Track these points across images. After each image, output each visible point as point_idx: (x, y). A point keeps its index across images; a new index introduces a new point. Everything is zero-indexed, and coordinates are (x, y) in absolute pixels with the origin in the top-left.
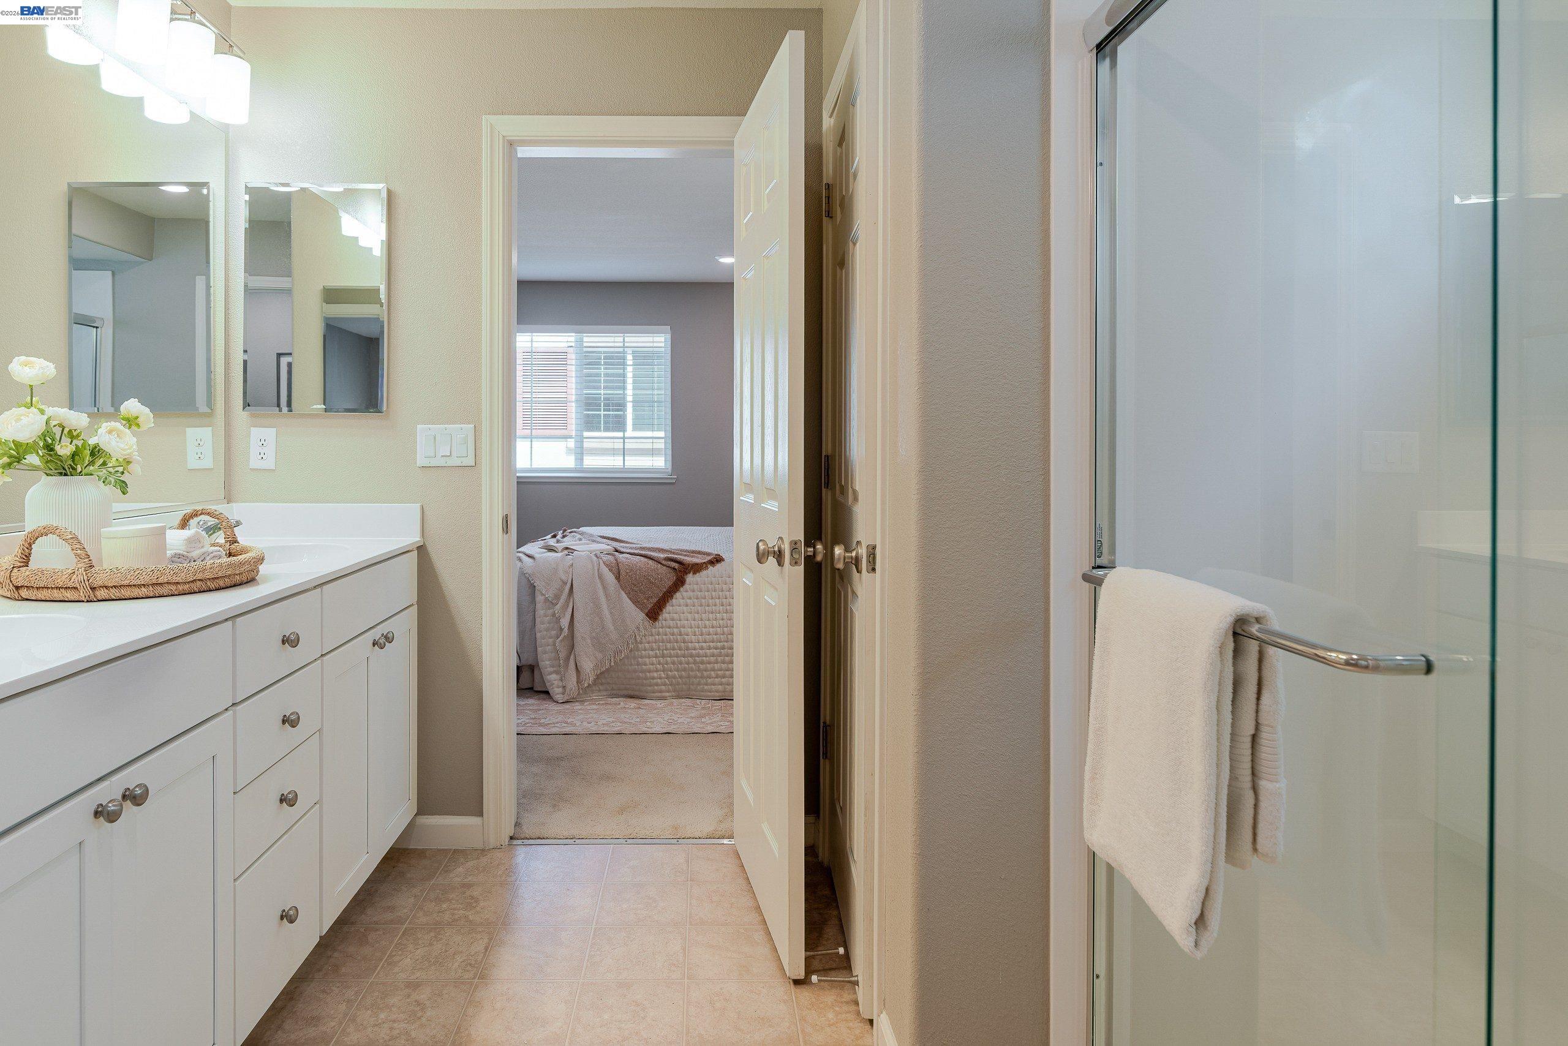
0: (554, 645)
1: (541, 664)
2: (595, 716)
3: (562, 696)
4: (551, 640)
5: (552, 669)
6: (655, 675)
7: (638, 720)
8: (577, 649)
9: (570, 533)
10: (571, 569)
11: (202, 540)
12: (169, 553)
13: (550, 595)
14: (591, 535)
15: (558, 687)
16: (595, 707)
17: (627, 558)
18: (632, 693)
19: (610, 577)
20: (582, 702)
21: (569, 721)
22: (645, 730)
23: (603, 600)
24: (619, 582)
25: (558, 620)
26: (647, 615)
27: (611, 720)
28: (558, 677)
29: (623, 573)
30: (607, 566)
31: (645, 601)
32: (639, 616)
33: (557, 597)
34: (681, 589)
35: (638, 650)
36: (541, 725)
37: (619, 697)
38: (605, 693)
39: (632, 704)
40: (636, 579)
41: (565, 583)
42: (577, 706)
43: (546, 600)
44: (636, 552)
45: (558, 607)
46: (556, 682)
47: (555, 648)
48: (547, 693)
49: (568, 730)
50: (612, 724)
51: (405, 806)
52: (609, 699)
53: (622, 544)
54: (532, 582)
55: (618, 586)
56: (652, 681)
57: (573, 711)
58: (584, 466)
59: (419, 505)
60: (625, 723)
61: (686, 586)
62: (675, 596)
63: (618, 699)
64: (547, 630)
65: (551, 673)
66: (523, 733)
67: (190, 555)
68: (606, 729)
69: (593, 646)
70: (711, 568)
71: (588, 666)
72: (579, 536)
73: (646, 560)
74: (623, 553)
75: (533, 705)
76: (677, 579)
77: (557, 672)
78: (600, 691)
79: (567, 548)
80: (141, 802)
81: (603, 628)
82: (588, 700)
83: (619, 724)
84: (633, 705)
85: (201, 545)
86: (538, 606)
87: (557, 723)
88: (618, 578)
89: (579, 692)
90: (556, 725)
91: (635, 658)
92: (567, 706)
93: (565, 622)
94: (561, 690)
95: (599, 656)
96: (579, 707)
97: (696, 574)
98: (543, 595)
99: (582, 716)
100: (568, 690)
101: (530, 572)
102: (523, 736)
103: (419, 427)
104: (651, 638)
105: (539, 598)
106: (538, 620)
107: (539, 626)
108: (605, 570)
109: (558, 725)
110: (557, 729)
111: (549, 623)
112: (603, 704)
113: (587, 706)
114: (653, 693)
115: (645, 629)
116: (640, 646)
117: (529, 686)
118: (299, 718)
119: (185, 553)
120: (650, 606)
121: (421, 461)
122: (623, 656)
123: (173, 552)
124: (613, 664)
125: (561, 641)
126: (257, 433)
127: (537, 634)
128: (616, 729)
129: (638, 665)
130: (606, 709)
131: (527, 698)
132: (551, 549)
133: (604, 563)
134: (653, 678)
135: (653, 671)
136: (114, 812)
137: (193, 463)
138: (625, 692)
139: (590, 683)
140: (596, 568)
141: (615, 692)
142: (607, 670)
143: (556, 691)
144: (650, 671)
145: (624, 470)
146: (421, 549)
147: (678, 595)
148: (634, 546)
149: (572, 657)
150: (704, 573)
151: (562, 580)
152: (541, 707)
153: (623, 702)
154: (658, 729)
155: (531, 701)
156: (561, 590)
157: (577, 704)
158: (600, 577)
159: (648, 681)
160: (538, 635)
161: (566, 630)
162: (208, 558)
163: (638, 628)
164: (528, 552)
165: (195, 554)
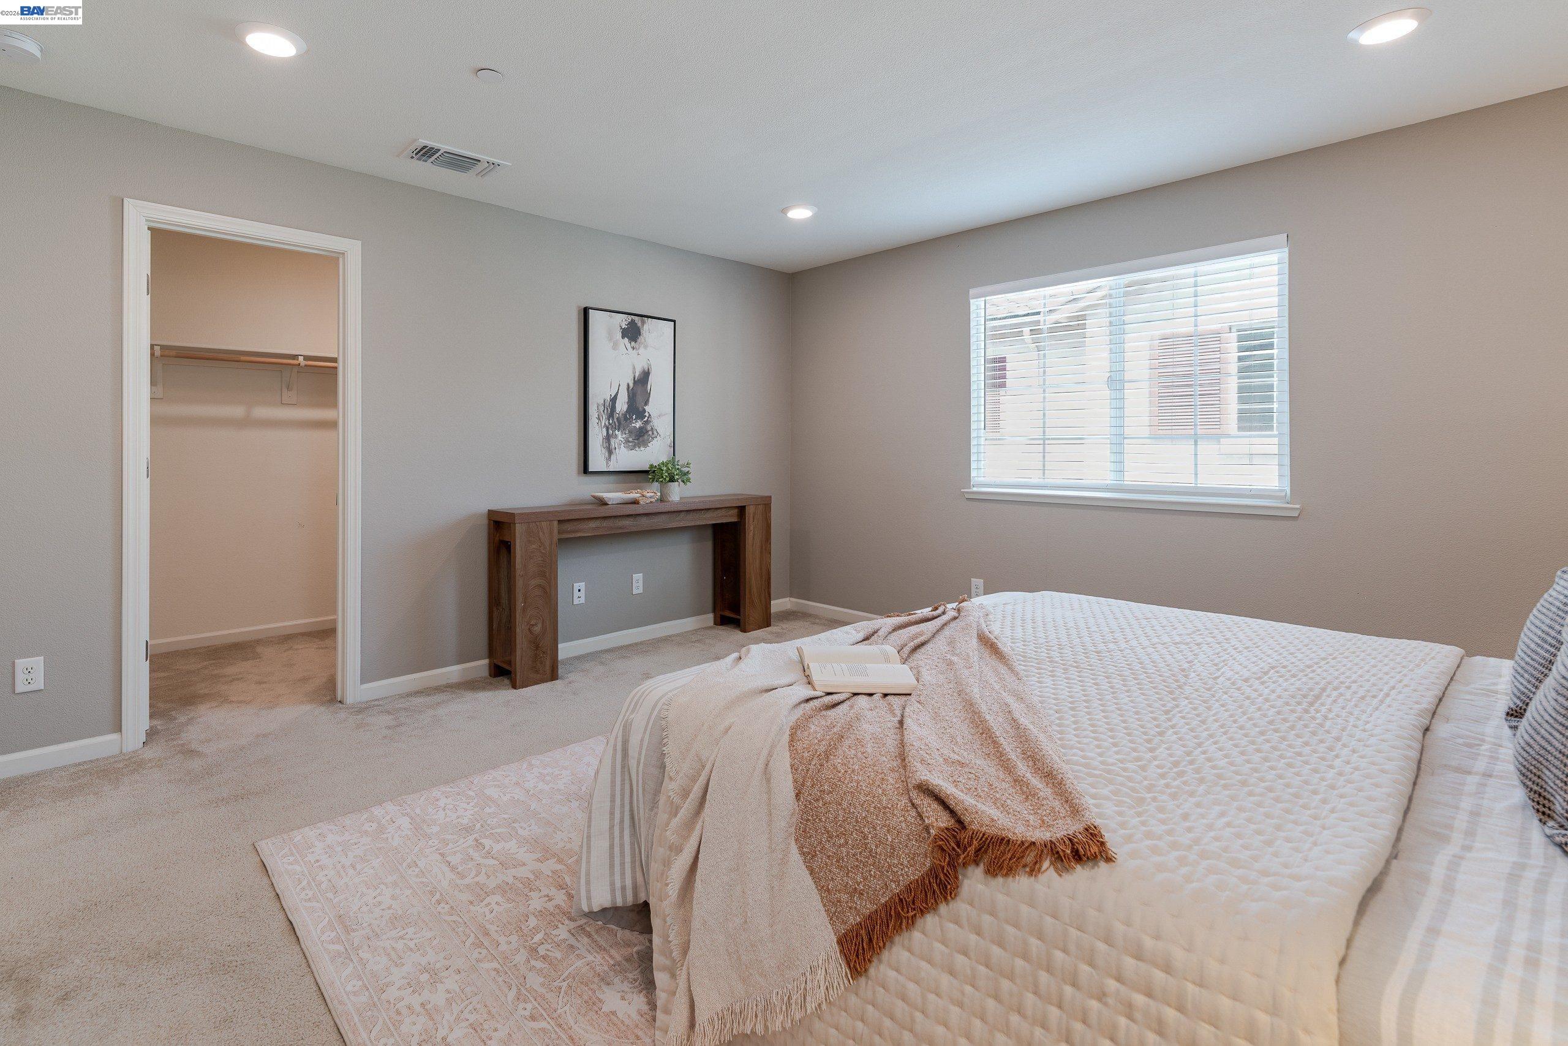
5: (663, 960)
8: (693, 944)
13: (676, 786)
26: (841, 943)
30: (794, 752)
31: (845, 897)
32: (823, 940)
34: (943, 908)
40: (836, 819)
58: (1126, 483)
61: (960, 906)
62: (920, 922)
64: (665, 863)
65: (660, 969)
69: (728, 955)
70: (1049, 873)
71: (711, 1001)
76: (933, 872)
81: (747, 921)
86: (662, 801)
88: (799, 797)
95: (739, 988)
97: (995, 875)
98: (670, 778)
108: (782, 765)
115: (832, 985)
120: (853, 919)
140: (765, 753)
145: (1195, 490)
147: (930, 921)
150: (1021, 882)
156: (694, 781)
158: (767, 779)
163: (814, 971)
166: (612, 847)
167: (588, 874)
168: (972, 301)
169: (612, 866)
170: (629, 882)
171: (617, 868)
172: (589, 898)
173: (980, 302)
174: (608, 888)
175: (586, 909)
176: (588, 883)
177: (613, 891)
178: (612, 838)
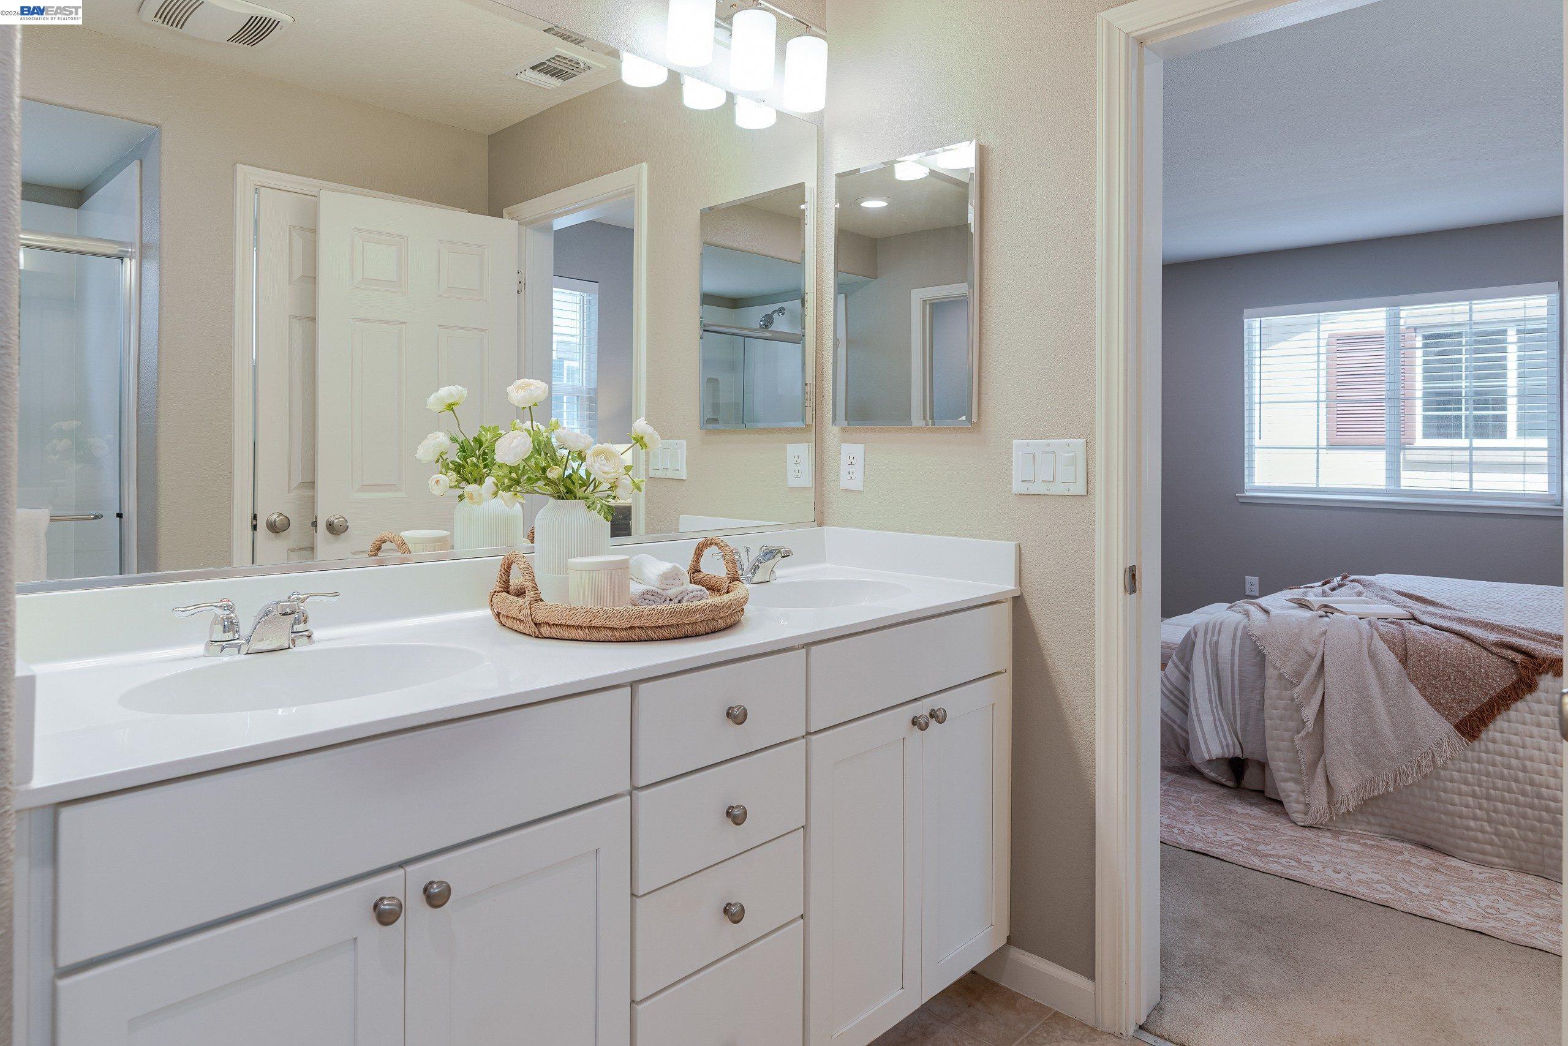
0: (1293, 741)
1: (1273, 764)
2: (1351, 863)
3: (1303, 816)
4: (1287, 734)
5: (1288, 775)
6: (1472, 824)
7: (1427, 891)
8: (1329, 755)
9: (1351, 581)
10: (1323, 639)
11: (681, 577)
12: (636, 588)
13: (1287, 670)
14: (1383, 589)
15: (1298, 802)
16: (1355, 847)
17: (1424, 634)
18: (1428, 841)
19: (1389, 660)
20: (1337, 833)
21: (1304, 859)
22: (1435, 913)
23: (1375, 689)
24: (1406, 668)
25: (1298, 708)
26: (1457, 727)
27: (1377, 877)
28: (1297, 788)
29: (1413, 658)
30: (1386, 641)
31: (1454, 705)
32: (1443, 728)
33: (1299, 675)
34: (1527, 697)
35: (1438, 778)
36: (1256, 853)
37: (1403, 842)
38: (1377, 829)
39: (1425, 859)
40: (1437, 668)
41: (1312, 657)
42: (1326, 838)
43: (1281, 676)
44: (1446, 624)
45: (1298, 689)
46: (1294, 795)
47: (1294, 747)
48: (1280, 803)
49: (1296, 873)
50: (1375, 885)
51: (980, 935)
52: (1387, 841)
53: (1430, 609)
54: (1260, 648)
55: (1404, 673)
56: (1465, 832)
57: (1317, 844)
58: (1402, 488)
59: (1013, 544)
60: (1401, 889)
61: (1539, 694)
62: (1513, 706)
63: (1400, 845)
64: (1281, 718)
65: (1286, 780)
66: (1224, 858)
67: (664, 593)
68: (1363, 891)
69: (1358, 756)
71: (1347, 783)
72: (1360, 588)
73: (1460, 640)
74: (1422, 623)
75: (1255, 818)
76: (1521, 680)
77: (1297, 781)
78: (1369, 823)
79: (1326, 606)
80: (438, 903)
81: (1375, 732)
82: (1348, 834)
83: (1389, 889)
84: (1426, 862)
85: (680, 582)
86: (1269, 683)
87: (1284, 857)
88: (1404, 660)
89: (1331, 818)
90: (1280, 860)
91: (1432, 789)
92: (1308, 833)
93: (1309, 713)
94: (1301, 807)
95: (1369, 773)
96: (1329, 841)
97: (1558, 676)
98: (1276, 668)
99: (1327, 857)
100: (1312, 811)
101: (1258, 633)
102: (1223, 863)
103: (1015, 442)
104: (1463, 765)
105: (1270, 672)
106: (1268, 702)
107: (1268, 710)
108: (1382, 648)
109: (1283, 861)
110: (1280, 867)
111: (1285, 709)
112: (1371, 846)
113: (1343, 843)
114: (1468, 851)
115: (1454, 748)
116: (1442, 773)
117: (1259, 788)
118: (746, 813)
119: (659, 590)
120: (1463, 715)
121: (1017, 487)
122: (1410, 781)
123: (643, 588)
124: (1391, 789)
125: (1303, 739)
126: (847, 449)
127: (1266, 721)
128: (1380, 897)
129: (1437, 801)
130: (1373, 856)
131: (1252, 804)
132: (1303, 605)
133: (1381, 636)
134: (1468, 828)
135: (1467, 818)
136: (390, 912)
137: (792, 482)
138: (1417, 838)
139: (1350, 808)
140: (1365, 643)
141: (1397, 832)
142: (1384, 797)
143: (1294, 806)
144: (1461, 817)
145: (1471, 495)
146: (1018, 602)
148: (1449, 613)
149: (1321, 764)
151: (1307, 652)
152: (1268, 825)
153: (1407, 852)
154: (1461, 918)
155: (1255, 811)
156: (1305, 666)
157: (1328, 834)
158: (1372, 655)
159: (1458, 831)
160: (1268, 723)
161: (1310, 724)
162: (686, 598)
163: (1439, 745)
164: (1264, 605)
165: (672, 592)
166: (1215, 720)
167: (1204, 737)
168: (1245, 320)
169: (1217, 732)
170: (1230, 741)
171: (1221, 734)
172: (1209, 751)
173: (1256, 322)
174: (1218, 745)
175: (1207, 758)
176: (1206, 742)
177: (1222, 747)
178: (1214, 715)
